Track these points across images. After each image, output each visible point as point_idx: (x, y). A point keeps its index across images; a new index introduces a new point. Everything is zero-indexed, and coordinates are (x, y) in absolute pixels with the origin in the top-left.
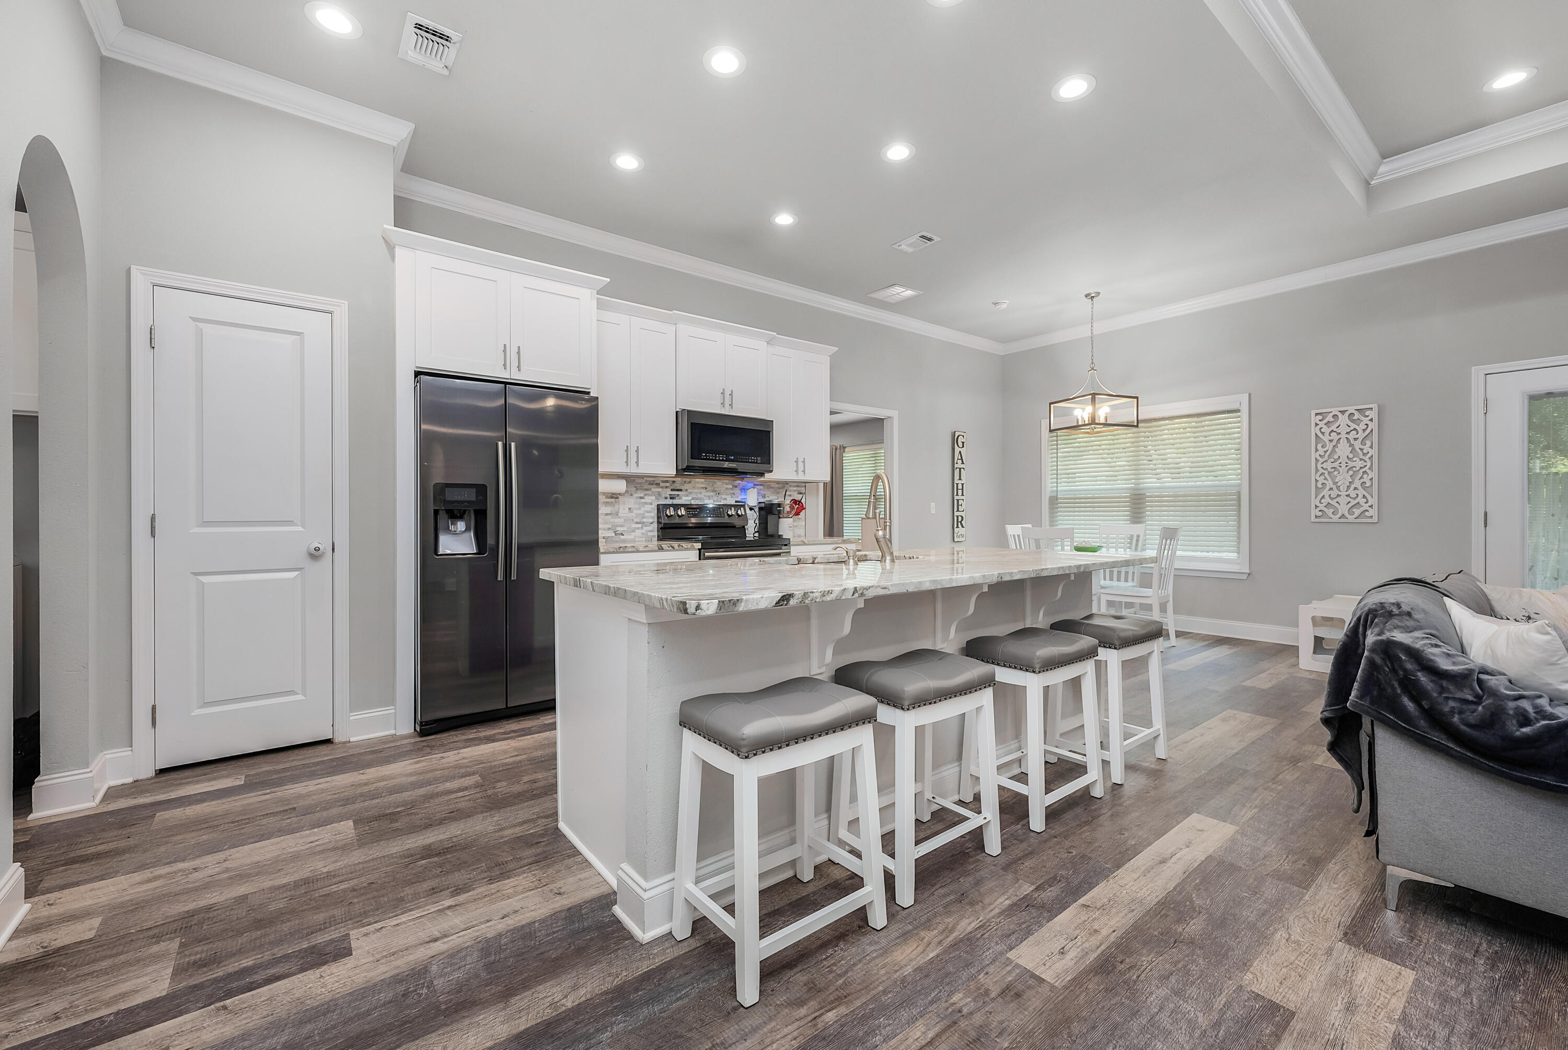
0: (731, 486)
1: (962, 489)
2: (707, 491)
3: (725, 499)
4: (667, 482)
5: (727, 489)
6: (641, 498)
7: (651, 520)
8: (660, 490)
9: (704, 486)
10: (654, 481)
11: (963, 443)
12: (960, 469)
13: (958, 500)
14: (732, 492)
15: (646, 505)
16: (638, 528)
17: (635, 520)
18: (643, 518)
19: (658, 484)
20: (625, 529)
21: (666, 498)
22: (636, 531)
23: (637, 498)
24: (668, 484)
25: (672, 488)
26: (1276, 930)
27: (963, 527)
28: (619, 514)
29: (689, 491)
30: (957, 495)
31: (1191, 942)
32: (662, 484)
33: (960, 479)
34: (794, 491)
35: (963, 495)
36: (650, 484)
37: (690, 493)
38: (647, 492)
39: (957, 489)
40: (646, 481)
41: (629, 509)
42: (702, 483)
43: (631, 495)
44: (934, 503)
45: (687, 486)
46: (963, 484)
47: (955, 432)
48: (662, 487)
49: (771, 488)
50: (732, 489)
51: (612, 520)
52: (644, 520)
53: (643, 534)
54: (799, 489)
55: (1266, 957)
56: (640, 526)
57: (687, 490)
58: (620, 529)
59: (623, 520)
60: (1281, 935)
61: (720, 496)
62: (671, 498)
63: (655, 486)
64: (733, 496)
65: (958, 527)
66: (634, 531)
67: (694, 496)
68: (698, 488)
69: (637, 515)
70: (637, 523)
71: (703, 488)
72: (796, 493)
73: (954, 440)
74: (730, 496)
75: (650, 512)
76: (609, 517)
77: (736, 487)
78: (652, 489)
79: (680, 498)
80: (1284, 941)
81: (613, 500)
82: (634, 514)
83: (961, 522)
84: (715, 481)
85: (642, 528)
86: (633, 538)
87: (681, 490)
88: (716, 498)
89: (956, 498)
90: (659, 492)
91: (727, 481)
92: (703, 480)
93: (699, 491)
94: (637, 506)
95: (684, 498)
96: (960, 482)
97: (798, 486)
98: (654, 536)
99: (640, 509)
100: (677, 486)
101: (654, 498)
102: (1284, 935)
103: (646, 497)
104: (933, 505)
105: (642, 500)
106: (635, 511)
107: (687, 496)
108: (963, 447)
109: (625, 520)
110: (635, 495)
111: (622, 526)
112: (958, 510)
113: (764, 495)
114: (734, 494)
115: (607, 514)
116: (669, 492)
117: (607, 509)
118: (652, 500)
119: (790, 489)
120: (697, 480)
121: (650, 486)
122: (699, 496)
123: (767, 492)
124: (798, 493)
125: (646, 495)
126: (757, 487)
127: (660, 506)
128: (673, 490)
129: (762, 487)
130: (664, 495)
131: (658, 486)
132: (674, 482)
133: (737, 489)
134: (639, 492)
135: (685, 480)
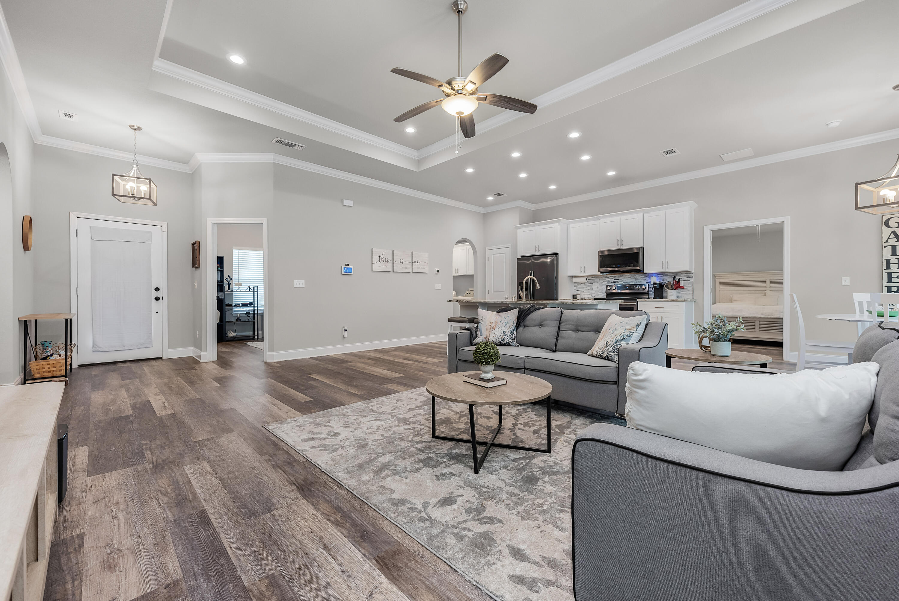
0: (644, 276)
2: (631, 279)
3: (641, 282)
4: (612, 276)
5: (641, 277)
6: (602, 283)
8: (609, 280)
9: (629, 277)
11: (898, 223)
13: (891, 273)
15: (604, 286)
18: (602, 290)
20: (595, 294)
21: (612, 283)
23: (600, 283)
24: (613, 277)
30: (888, 269)
32: (610, 278)
34: (685, 276)
37: (623, 280)
38: (604, 281)
42: (629, 276)
43: (598, 282)
45: (621, 278)
49: (668, 275)
51: (591, 291)
52: (603, 291)
54: (688, 275)
56: (601, 293)
58: (593, 294)
62: (614, 283)
66: (599, 295)
67: (625, 281)
68: (626, 278)
70: (600, 292)
71: (629, 278)
73: (883, 222)
76: (589, 290)
77: (646, 276)
79: (618, 283)
82: (599, 289)
85: (602, 294)
87: (618, 279)
89: (888, 271)
93: (627, 279)
94: (600, 286)
95: (620, 282)
96: (894, 257)
97: (687, 274)
99: (601, 287)
104: (848, 278)
105: (602, 284)
107: (621, 281)
108: (898, 227)
110: (599, 282)
111: (594, 293)
113: (664, 279)
114: (645, 279)
115: (589, 289)
116: (613, 280)
117: (589, 288)
118: (606, 283)
119: (681, 275)
120: (626, 275)
121: (605, 279)
122: (627, 281)
123: (665, 278)
124: (687, 277)
125: (603, 282)
126: (658, 276)
127: (607, 286)
128: (614, 279)
129: (662, 276)
130: (611, 282)
131: (608, 278)
132: (615, 276)
133: (649, 277)
134: (601, 281)
135: (620, 275)
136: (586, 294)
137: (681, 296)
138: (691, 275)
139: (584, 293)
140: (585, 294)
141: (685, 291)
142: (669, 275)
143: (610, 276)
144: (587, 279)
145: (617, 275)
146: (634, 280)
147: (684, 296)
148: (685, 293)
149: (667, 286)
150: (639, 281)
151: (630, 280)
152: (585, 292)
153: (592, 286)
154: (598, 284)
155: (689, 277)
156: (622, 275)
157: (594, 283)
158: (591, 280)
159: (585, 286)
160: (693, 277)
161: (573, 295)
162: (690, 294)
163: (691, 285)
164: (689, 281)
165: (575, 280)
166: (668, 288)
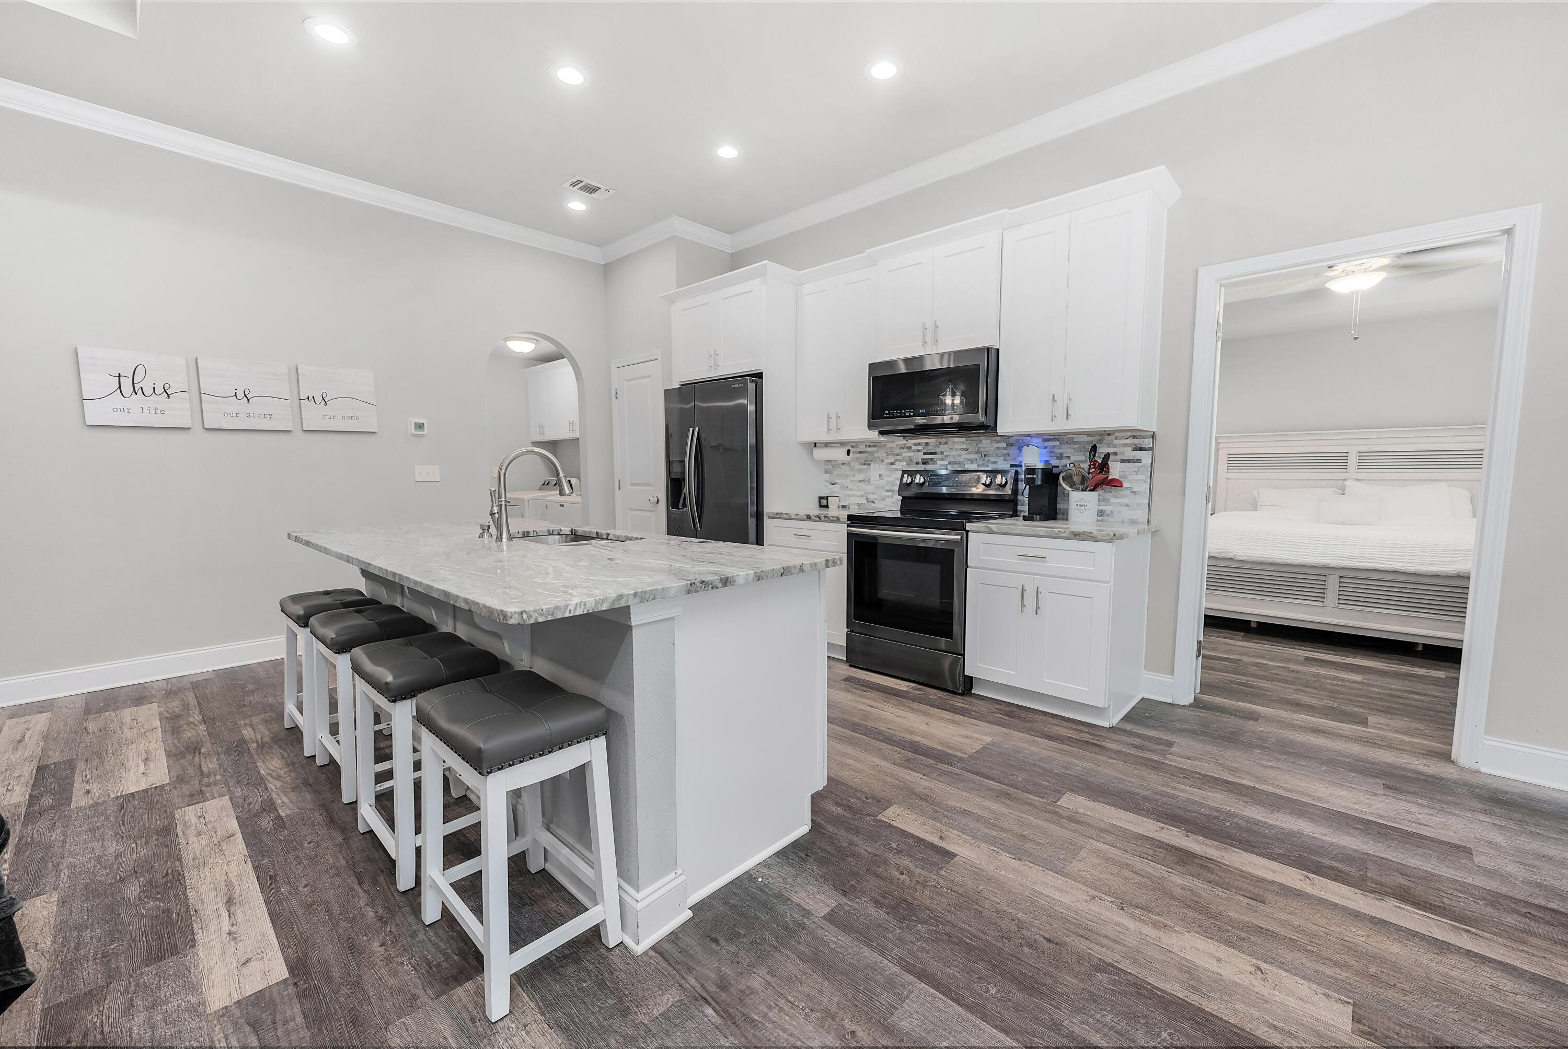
0: (1005, 445)
2: (967, 453)
3: (995, 462)
4: (919, 444)
5: (998, 448)
6: (892, 464)
8: (911, 454)
9: (964, 446)
10: (905, 444)
14: (1005, 452)
15: (897, 472)
16: (888, 497)
17: (886, 488)
18: (893, 485)
19: (909, 448)
20: (876, 496)
21: (918, 463)
22: (887, 499)
23: (885, 465)
24: (920, 447)
25: (925, 451)
26: (54, 942)
28: (871, 482)
29: (945, 453)
31: (123, 881)
32: (914, 448)
34: (1125, 445)
36: (901, 448)
37: (947, 456)
38: (898, 457)
40: (897, 445)
41: (880, 475)
42: (963, 443)
43: (882, 461)
45: (942, 448)
49: (1074, 443)
50: (1005, 448)
51: (865, 487)
52: (893, 489)
53: (893, 503)
54: (1136, 441)
55: (49, 919)
56: (890, 494)
57: (942, 453)
58: (871, 497)
59: (873, 487)
60: (46, 943)
61: (987, 459)
62: (924, 463)
63: (906, 450)
64: (1008, 458)
66: (884, 499)
67: (952, 460)
68: (956, 450)
69: (888, 483)
70: (887, 491)
71: (963, 449)
72: (1130, 449)
74: (1002, 459)
75: (899, 479)
76: (861, 484)
77: (1012, 445)
78: (904, 454)
79: (935, 463)
80: (40, 941)
81: (865, 467)
82: (884, 482)
85: (892, 497)
87: (935, 453)
88: (981, 462)
90: (910, 457)
92: (963, 439)
93: (958, 453)
94: (888, 473)
95: (939, 463)
97: (1134, 437)
99: (890, 476)
100: (930, 448)
101: (905, 463)
102: (43, 945)
103: (897, 463)
105: (893, 466)
106: (886, 479)
107: (942, 460)
109: (876, 487)
110: (886, 461)
111: (873, 493)
113: (1061, 454)
114: (1009, 455)
115: (860, 481)
116: (921, 456)
117: (860, 477)
118: (902, 465)
119: (1116, 442)
120: (956, 439)
121: (901, 451)
122: (958, 459)
123: (1066, 450)
124: (1134, 450)
126: (1047, 444)
127: (904, 472)
128: (925, 454)
129: (1057, 443)
130: (915, 460)
131: (909, 450)
132: (927, 444)
133: (1016, 448)
134: (889, 457)
135: (940, 440)
136: (854, 495)
137: (1112, 512)
138: (1147, 442)
139: (848, 492)
140: (849, 495)
141: (1125, 497)
142: (1077, 443)
143: (915, 445)
144: (849, 452)
145: (932, 441)
146: (976, 456)
147: (1120, 513)
148: (1125, 501)
149: (1069, 479)
150: (992, 459)
151: (965, 456)
152: (851, 490)
153: (869, 473)
154: (883, 467)
155: (1141, 449)
156: (944, 440)
157: (873, 465)
158: (866, 455)
159: (851, 473)
160: (1151, 449)
161: (821, 498)
162: (1138, 505)
163: (1143, 477)
164: (1139, 461)
165: (819, 454)
166: (1072, 485)
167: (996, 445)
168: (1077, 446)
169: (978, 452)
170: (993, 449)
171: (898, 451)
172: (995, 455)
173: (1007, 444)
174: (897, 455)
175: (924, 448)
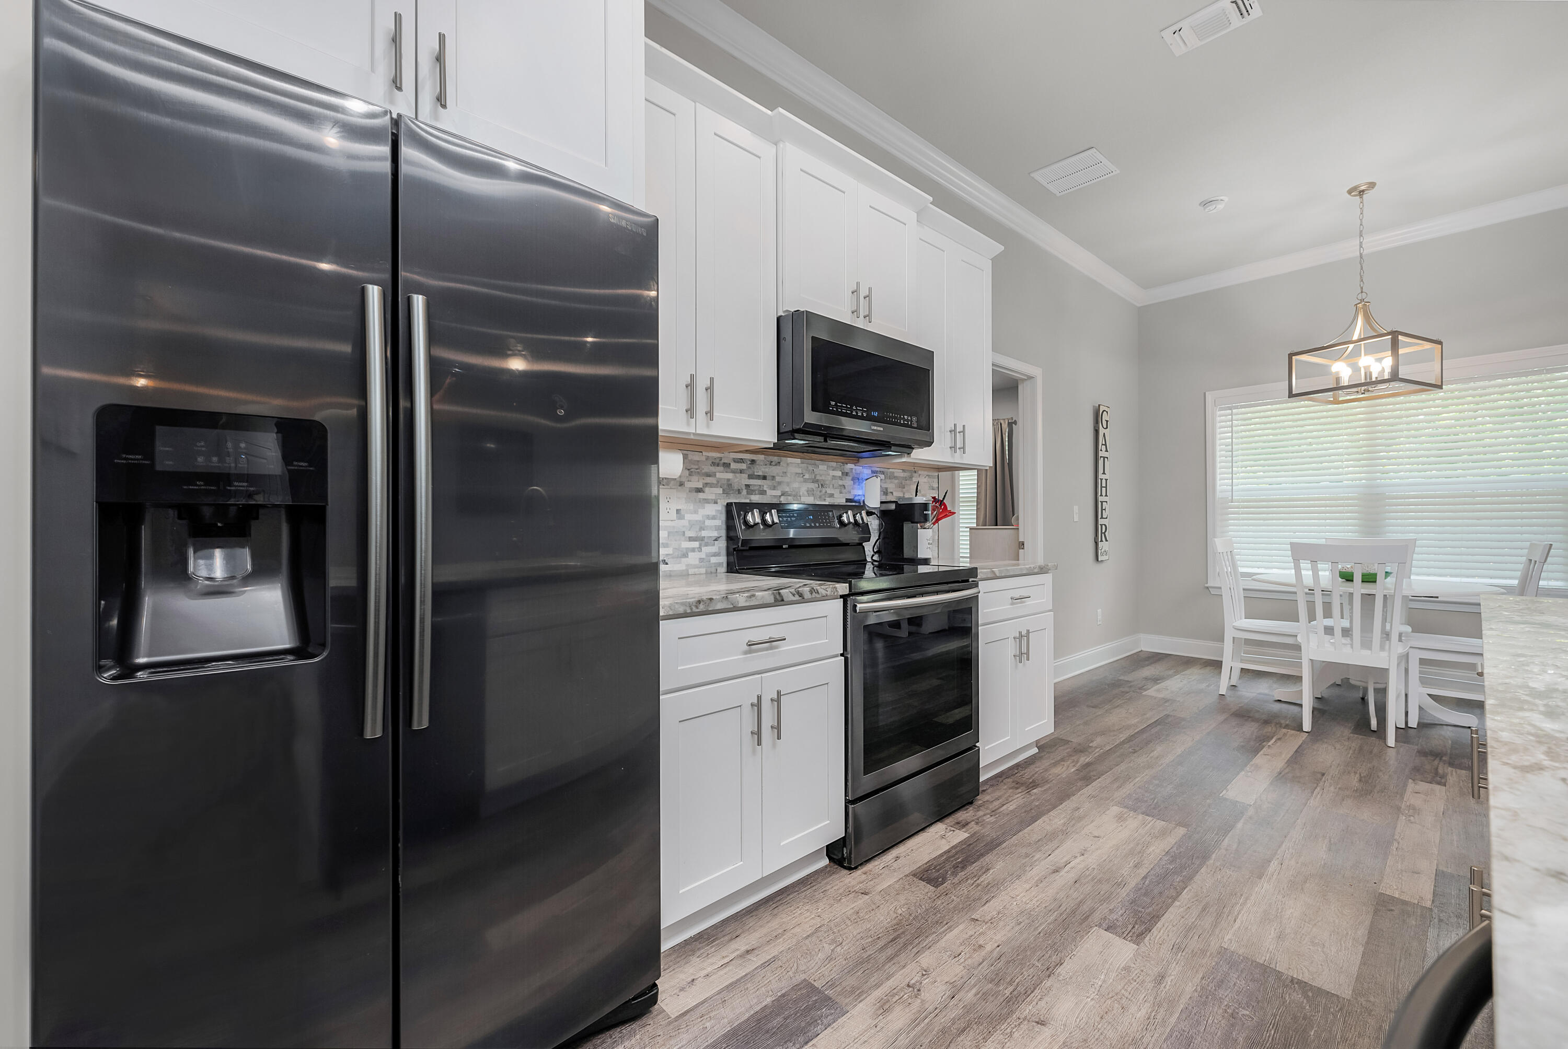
0: (839, 474)
1: (1106, 487)
2: (805, 481)
3: (832, 495)
4: (741, 461)
5: (833, 477)
6: (699, 490)
7: (715, 534)
8: (730, 476)
9: (799, 471)
10: (721, 459)
11: (1107, 421)
12: (1104, 458)
13: (1102, 502)
14: (841, 483)
15: (708, 505)
16: (693, 550)
17: (690, 534)
18: (702, 529)
19: (727, 465)
21: (741, 492)
22: (690, 554)
23: (691, 490)
24: (744, 466)
25: (750, 472)
27: (1107, 541)
29: (778, 479)
30: (1101, 495)
33: (1104, 473)
34: (925, 483)
35: (1106, 496)
36: (713, 464)
37: (780, 483)
38: (709, 480)
39: (1102, 487)
40: (707, 458)
41: (678, 511)
42: (797, 466)
43: (681, 484)
44: (1077, 507)
45: (773, 470)
46: (1106, 480)
47: (1099, 405)
48: (734, 472)
50: (841, 478)
52: (704, 533)
53: (701, 560)
54: (930, 480)
56: (696, 544)
57: (773, 478)
62: (748, 492)
63: (721, 468)
64: (844, 490)
65: (1102, 541)
66: (685, 555)
67: (786, 488)
68: (790, 475)
69: (692, 524)
70: (691, 539)
71: (798, 475)
72: (927, 488)
73: (1097, 416)
74: (838, 491)
75: (714, 518)
77: (847, 474)
78: (718, 475)
79: (770, 493)
82: (685, 522)
83: (1104, 533)
84: (817, 462)
85: (700, 549)
86: (684, 568)
87: (764, 478)
88: (813, 493)
89: (1100, 499)
90: (728, 480)
91: (834, 464)
92: (799, 461)
93: (792, 479)
94: (691, 507)
96: (1104, 477)
97: (929, 477)
98: (720, 564)
99: (696, 512)
101: (720, 491)
103: (707, 490)
104: (1076, 508)
105: (701, 495)
106: (688, 517)
107: (774, 488)
108: (1107, 428)
109: (669, 533)
110: (689, 484)
112: (1102, 518)
113: (887, 489)
118: (716, 494)
120: (790, 460)
121: (713, 469)
122: (792, 488)
123: (889, 485)
125: (706, 485)
127: (728, 507)
128: (749, 477)
129: (883, 477)
131: (729, 470)
132: (753, 462)
133: (850, 478)
134: (695, 478)
135: (771, 458)
143: (735, 461)
150: (829, 491)
151: (799, 483)
156: (775, 459)
167: (832, 473)
168: (897, 481)
169: (815, 481)
170: (829, 478)
171: (707, 468)
172: (831, 486)
173: (842, 473)
174: (708, 475)
175: (749, 468)
